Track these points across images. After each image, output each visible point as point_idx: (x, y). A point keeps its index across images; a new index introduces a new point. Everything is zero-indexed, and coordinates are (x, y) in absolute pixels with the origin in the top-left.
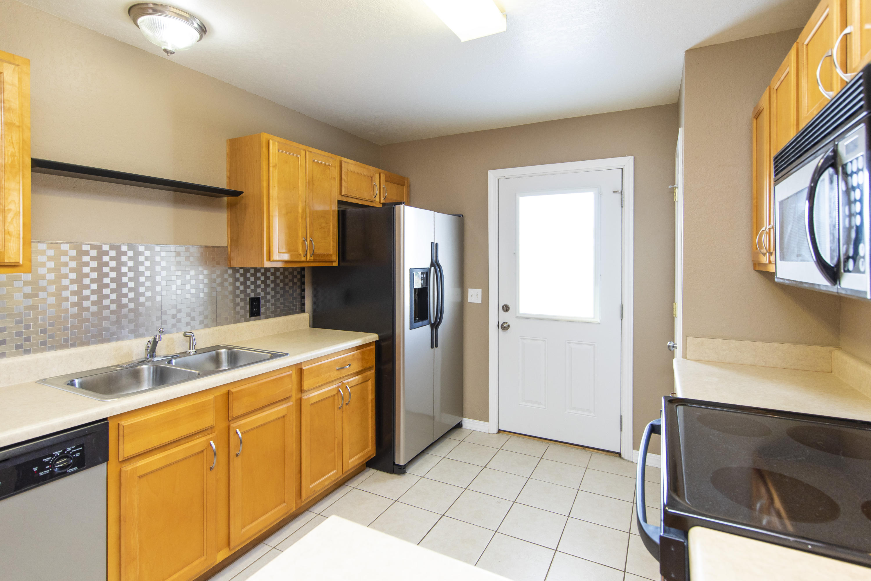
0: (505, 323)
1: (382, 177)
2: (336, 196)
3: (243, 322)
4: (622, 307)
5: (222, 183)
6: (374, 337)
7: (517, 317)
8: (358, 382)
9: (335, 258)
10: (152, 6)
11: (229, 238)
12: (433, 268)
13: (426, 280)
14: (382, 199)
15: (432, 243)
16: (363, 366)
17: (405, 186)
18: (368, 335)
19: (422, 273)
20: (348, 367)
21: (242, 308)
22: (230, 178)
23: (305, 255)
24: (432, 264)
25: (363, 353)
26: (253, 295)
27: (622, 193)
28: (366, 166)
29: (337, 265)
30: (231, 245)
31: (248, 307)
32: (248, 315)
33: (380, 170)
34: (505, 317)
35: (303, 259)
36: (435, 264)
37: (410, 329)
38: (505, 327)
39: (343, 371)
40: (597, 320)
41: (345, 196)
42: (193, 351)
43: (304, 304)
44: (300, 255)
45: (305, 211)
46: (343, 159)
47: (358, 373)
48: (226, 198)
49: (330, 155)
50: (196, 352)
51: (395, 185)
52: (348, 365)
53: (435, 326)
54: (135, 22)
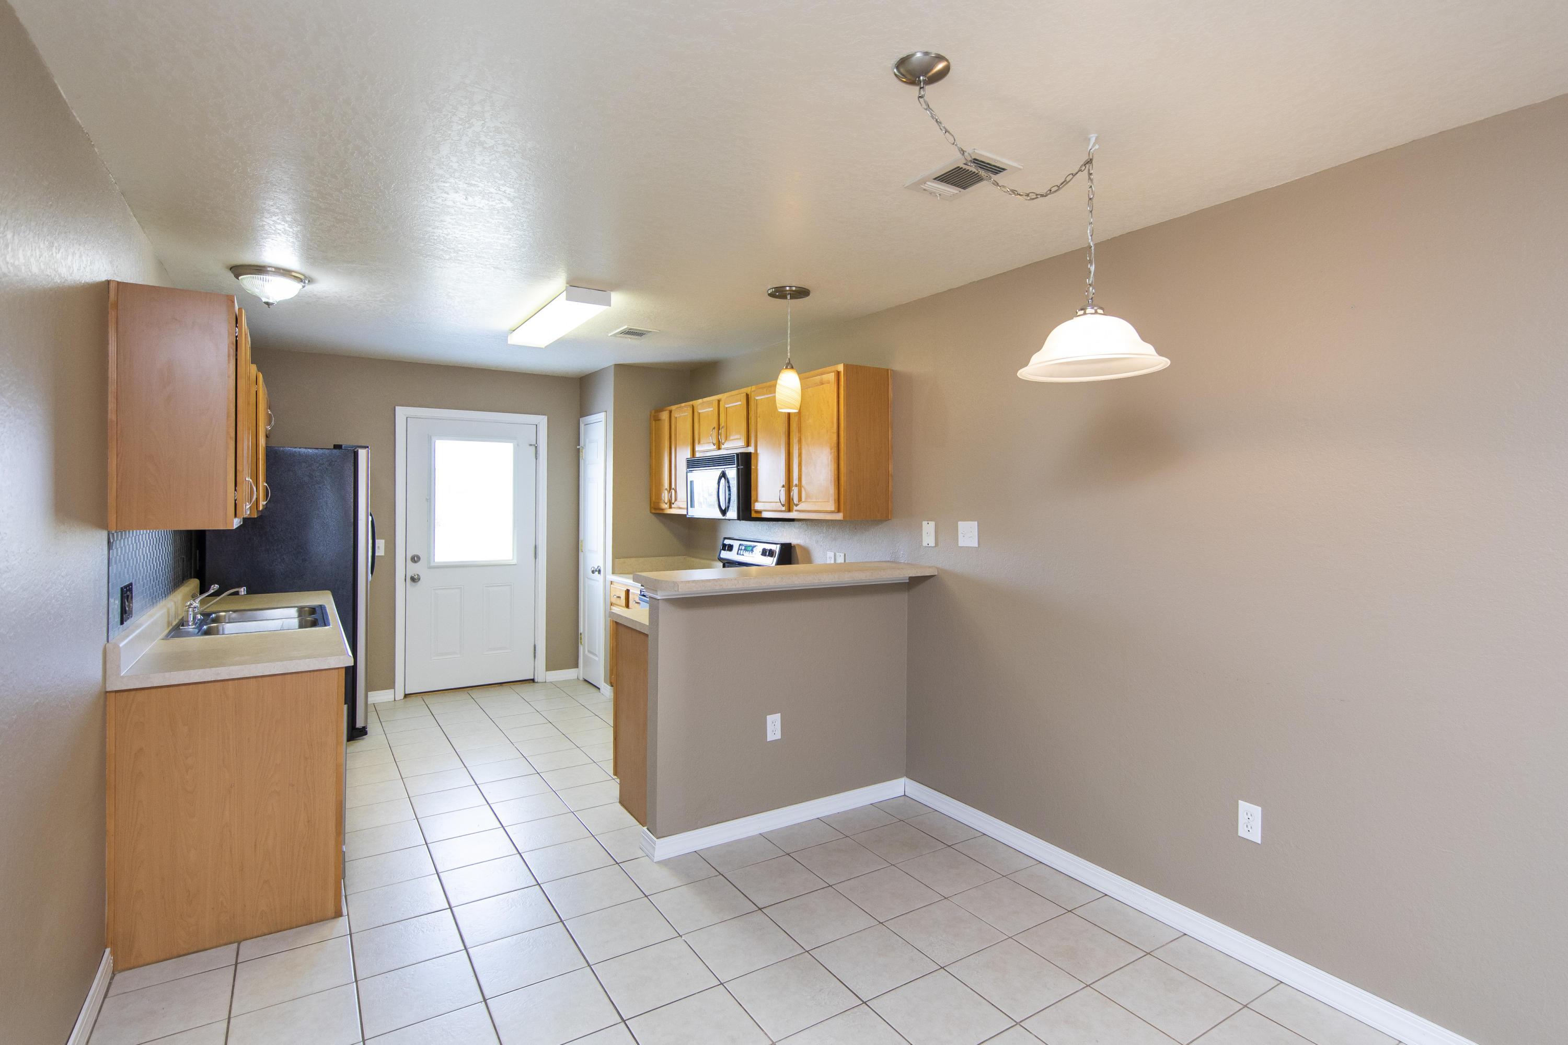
0: (413, 574)
4: (536, 547)
7: (430, 567)
27: (536, 446)
34: (414, 569)
38: (413, 579)
40: (515, 562)
54: (237, 276)
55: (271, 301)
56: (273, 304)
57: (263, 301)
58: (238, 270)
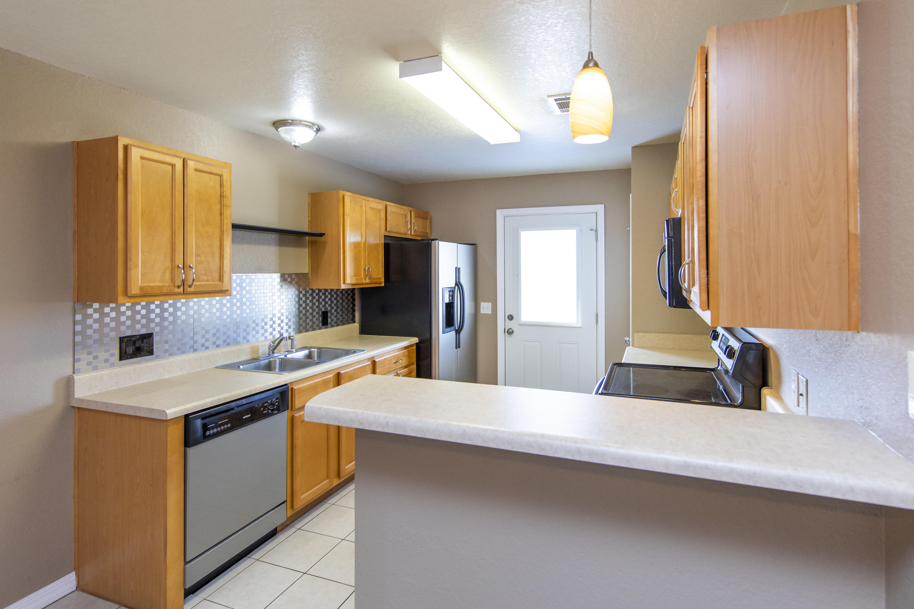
0: (510, 329)
1: (412, 215)
2: (383, 232)
3: (318, 330)
4: (597, 315)
5: (305, 228)
6: (415, 340)
7: (520, 325)
8: (406, 373)
9: (383, 280)
10: (290, 121)
11: (310, 267)
12: (456, 287)
13: (452, 296)
14: (413, 232)
15: (456, 268)
16: (409, 361)
17: (428, 220)
18: (411, 339)
19: (449, 291)
20: (401, 361)
21: (317, 319)
22: (311, 223)
23: (365, 279)
24: (456, 284)
25: (409, 352)
26: (323, 309)
27: (596, 231)
28: (402, 207)
29: (384, 286)
30: (312, 273)
31: (321, 318)
32: (321, 324)
33: (411, 209)
34: (510, 324)
35: (364, 281)
36: (458, 284)
37: (443, 334)
38: (510, 332)
39: (398, 364)
40: (579, 325)
41: (390, 232)
42: (294, 350)
43: (354, 316)
44: (362, 279)
45: (365, 245)
46: (388, 203)
47: (406, 367)
48: (308, 237)
49: (379, 201)
50: (296, 350)
51: (421, 219)
52: (401, 360)
53: (458, 332)
54: (277, 129)
55: (297, 144)
56: (298, 147)
57: (293, 145)
58: (278, 124)
